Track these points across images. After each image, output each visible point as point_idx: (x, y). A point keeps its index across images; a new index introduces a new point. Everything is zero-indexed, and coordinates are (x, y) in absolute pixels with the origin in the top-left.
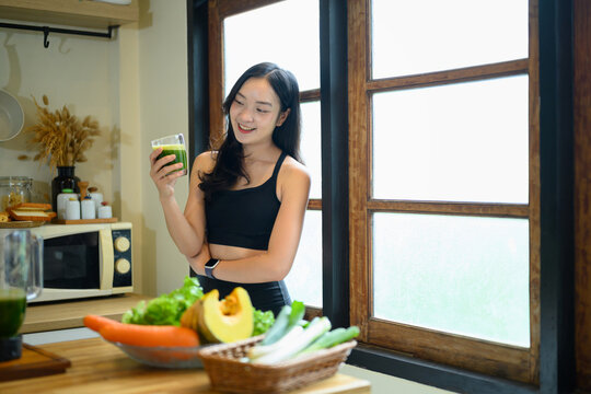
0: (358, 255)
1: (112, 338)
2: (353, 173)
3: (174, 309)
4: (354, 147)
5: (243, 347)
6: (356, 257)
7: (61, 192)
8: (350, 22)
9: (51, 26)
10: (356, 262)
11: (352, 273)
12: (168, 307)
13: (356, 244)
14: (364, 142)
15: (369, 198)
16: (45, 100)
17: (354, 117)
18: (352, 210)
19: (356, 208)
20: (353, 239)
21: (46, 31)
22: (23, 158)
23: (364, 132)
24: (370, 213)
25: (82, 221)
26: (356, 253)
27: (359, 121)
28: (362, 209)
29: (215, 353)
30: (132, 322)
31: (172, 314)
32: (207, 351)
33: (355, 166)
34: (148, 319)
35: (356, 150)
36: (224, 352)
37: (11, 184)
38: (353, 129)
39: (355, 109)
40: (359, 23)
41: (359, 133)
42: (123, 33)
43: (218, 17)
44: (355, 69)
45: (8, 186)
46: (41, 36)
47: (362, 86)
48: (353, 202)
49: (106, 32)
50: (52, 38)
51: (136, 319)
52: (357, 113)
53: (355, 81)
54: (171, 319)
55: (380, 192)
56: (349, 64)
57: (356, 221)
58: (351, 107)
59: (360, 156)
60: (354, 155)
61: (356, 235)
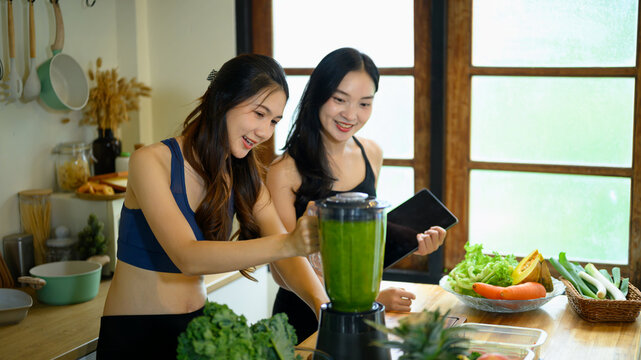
0: (456, 205)
2: (451, 140)
4: (453, 116)
7: (119, 156)
13: (453, 196)
14: (464, 114)
15: (467, 160)
17: (454, 95)
18: (450, 169)
19: (455, 167)
23: (465, 108)
24: (468, 170)
27: (460, 97)
28: (461, 167)
33: (453, 133)
35: (455, 121)
38: (452, 104)
39: (454, 87)
40: (461, 18)
41: (459, 108)
44: (456, 55)
47: (464, 69)
48: (451, 162)
52: (457, 92)
53: (455, 65)
57: (454, 177)
58: (451, 86)
59: (459, 126)
60: (453, 124)
61: (454, 189)
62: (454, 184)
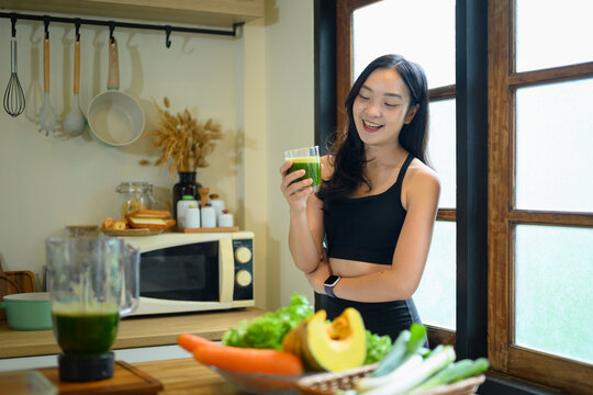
0: (498, 273)
1: (207, 360)
2: (493, 180)
3: (277, 331)
4: (495, 150)
5: (351, 377)
6: (495, 275)
7: (181, 199)
8: (491, 7)
9: (173, 25)
10: (495, 280)
11: (490, 294)
12: (271, 329)
13: (495, 260)
14: (505, 143)
15: (510, 208)
16: (167, 103)
17: (495, 115)
18: (491, 222)
19: (496, 220)
20: (492, 254)
21: (168, 30)
22: (144, 163)
23: (506, 133)
24: (513, 225)
25: (201, 229)
26: (495, 270)
27: (500, 120)
28: (502, 221)
29: (318, 384)
30: (230, 344)
31: (274, 336)
32: (308, 381)
33: (494, 172)
34: (249, 341)
35: (496, 154)
36: (329, 383)
37: (131, 190)
38: (493, 129)
39: (495, 108)
40: (500, 8)
41: (500, 134)
42: (248, 30)
43: (346, 10)
44: (496, 62)
45: (128, 192)
46: (163, 35)
47: (504, 79)
48: (493, 213)
49: (231, 30)
50: (174, 37)
51: (235, 339)
52: (498, 112)
53: (495, 75)
54: (273, 342)
55: (523, 202)
56: (489, 56)
57: (496, 234)
58: (491, 104)
59: (500, 160)
60: (494, 159)
61: (496, 250)
62: (496, 243)
